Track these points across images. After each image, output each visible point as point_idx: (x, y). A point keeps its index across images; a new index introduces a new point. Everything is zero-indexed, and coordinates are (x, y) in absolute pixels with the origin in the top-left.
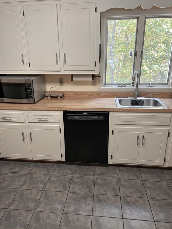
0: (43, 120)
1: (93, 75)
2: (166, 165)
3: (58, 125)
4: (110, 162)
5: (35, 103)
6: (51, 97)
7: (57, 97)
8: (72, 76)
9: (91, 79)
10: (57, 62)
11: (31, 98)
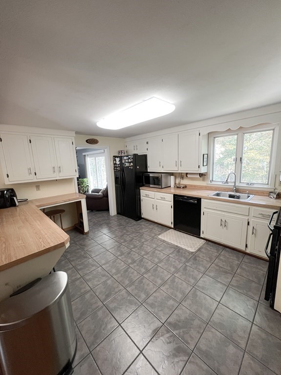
0: (163, 199)
1: (200, 174)
2: (248, 251)
3: (170, 203)
4: (202, 236)
5: (162, 188)
6: (177, 187)
7: (180, 187)
8: (187, 174)
9: (199, 176)
10: (176, 165)
11: (160, 185)
